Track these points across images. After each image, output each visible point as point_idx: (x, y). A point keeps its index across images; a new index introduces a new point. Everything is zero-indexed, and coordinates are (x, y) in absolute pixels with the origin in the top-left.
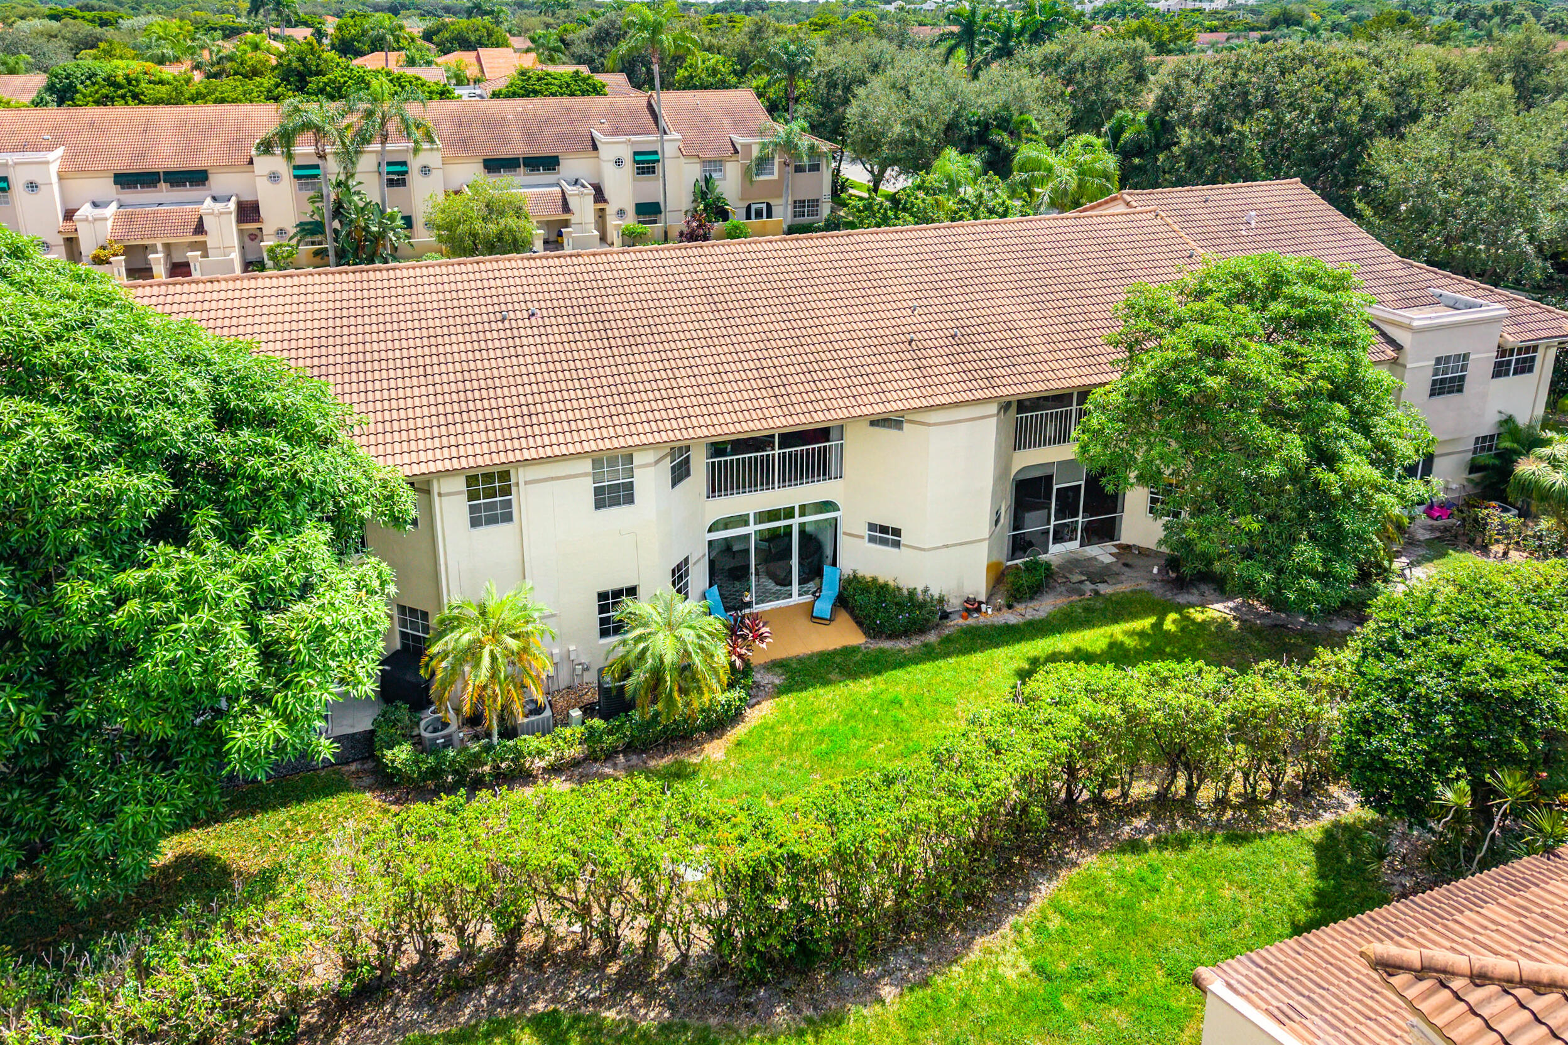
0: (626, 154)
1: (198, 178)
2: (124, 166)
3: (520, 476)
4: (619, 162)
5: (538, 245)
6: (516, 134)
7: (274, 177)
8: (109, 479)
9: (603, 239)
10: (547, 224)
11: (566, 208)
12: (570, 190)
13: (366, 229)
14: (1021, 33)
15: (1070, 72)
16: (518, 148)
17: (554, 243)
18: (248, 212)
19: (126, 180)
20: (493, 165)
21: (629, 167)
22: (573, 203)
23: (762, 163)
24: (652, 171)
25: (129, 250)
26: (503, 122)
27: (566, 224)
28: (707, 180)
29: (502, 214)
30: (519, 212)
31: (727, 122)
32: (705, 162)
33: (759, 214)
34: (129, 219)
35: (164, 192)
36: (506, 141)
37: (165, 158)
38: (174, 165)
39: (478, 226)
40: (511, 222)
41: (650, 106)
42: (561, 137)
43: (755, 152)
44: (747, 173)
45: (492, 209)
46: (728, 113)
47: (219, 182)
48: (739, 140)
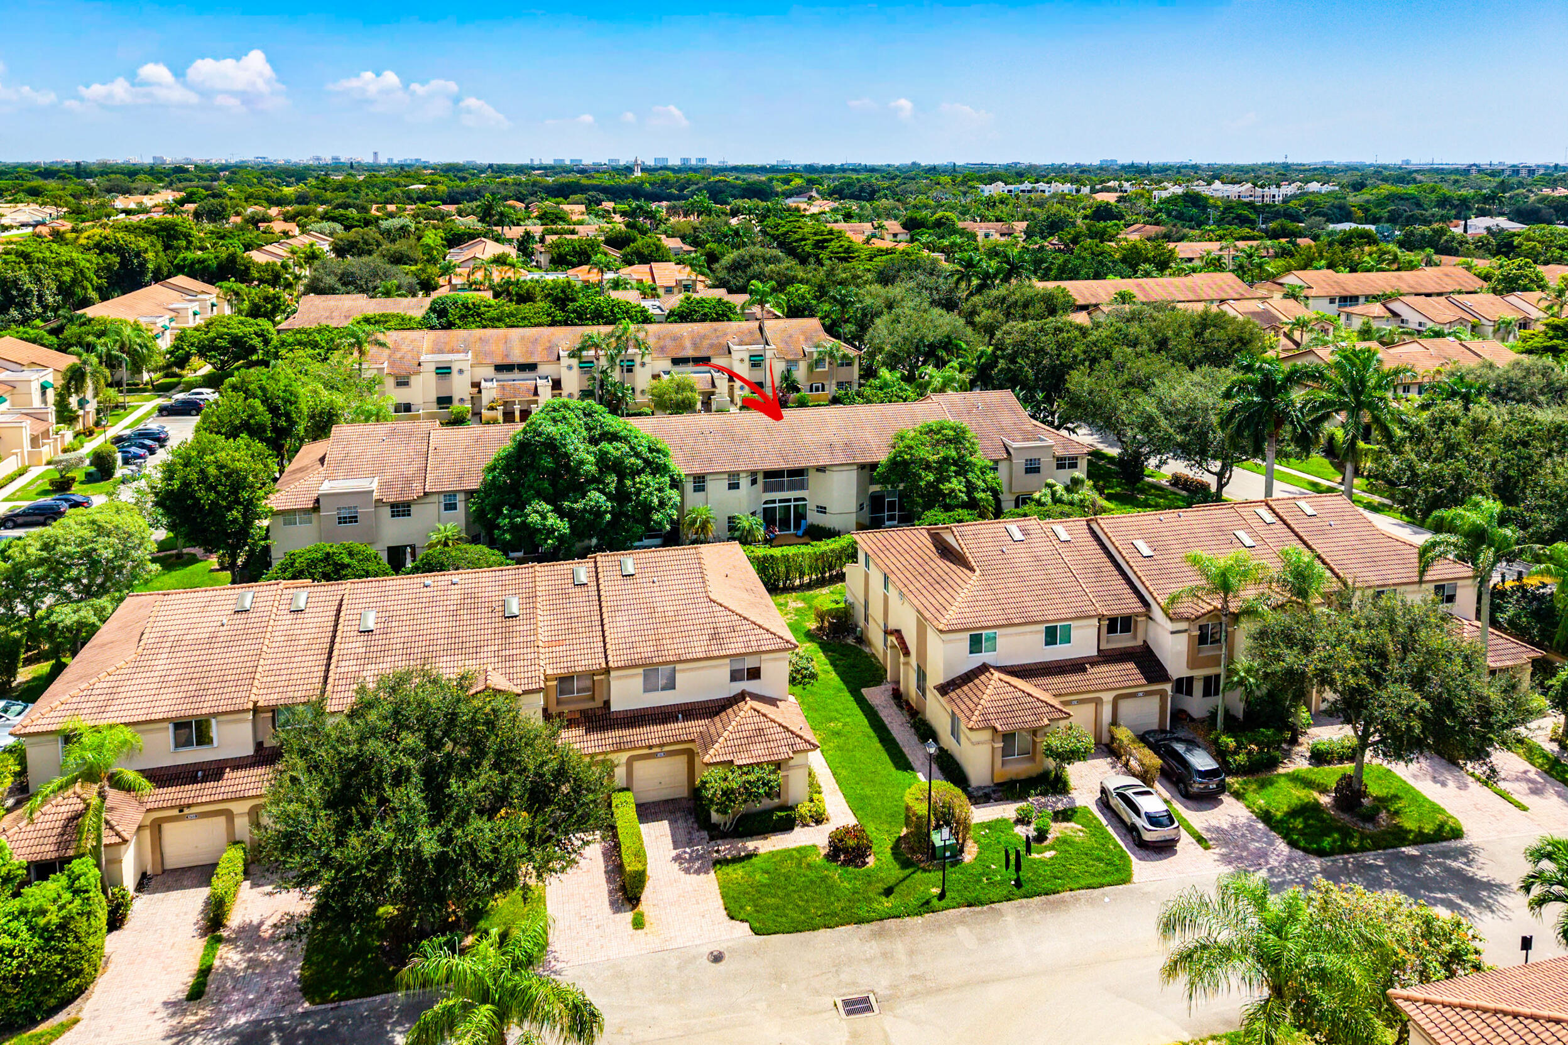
0: (746, 357)
1: (532, 367)
2: (499, 361)
3: (708, 478)
4: (742, 360)
5: (699, 406)
6: (688, 343)
7: (570, 367)
8: (633, 460)
9: (732, 401)
10: (703, 393)
11: (713, 385)
12: (716, 375)
13: (615, 394)
14: (995, 276)
15: (1009, 307)
16: (690, 353)
17: (707, 406)
18: (557, 384)
19: (499, 368)
20: (676, 361)
21: (747, 363)
22: (717, 382)
23: (819, 362)
24: (759, 365)
25: (505, 403)
26: (681, 337)
27: (713, 393)
28: (789, 371)
29: (684, 390)
30: (692, 389)
31: (802, 338)
32: (788, 361)
33: (817, 389)
34: (503, 388)
35: (516, 374)
36: (684, 349)
37: (517, 358)
38: (522, 361)
39: (673, 396)
40: (689, 394)
41: (761, 329)
42: (712, 346)
43: (815, 356)
44: (811, 368)
45: (680, 388)
46: (803, 332)
47: (542, 369)
48: (807, 349)
